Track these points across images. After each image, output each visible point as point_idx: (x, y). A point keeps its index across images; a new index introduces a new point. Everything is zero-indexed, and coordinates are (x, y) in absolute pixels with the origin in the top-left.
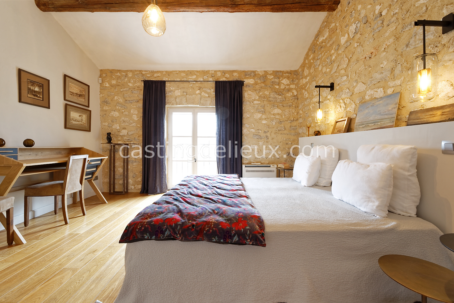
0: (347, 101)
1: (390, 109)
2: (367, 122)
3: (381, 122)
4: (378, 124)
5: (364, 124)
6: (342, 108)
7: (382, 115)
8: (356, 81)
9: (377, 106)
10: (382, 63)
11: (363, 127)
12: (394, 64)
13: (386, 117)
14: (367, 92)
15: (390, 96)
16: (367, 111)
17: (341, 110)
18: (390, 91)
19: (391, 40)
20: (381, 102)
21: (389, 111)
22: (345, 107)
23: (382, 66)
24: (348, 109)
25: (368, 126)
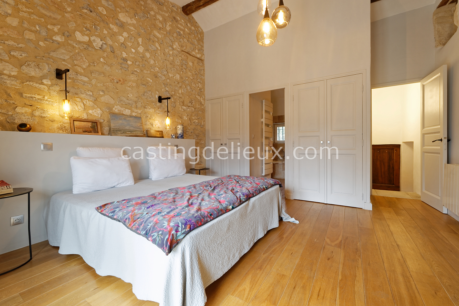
0: (86, 102)
1: (139, 125)
2: (124, 130)
3: (135, 132)
4: (133, 133)
5: (121, 131)
6: (80, 108)
7: (135, 128)
8: (103, 91)
9: (129, 120)
10: (128, 94)
11: (121, 133)
12: (137, 100)
13: (138, 129)
14: (116, 107)
15: (136, 117)
16: (121, 122)
17: (77, 108)
18: (134, 114)
19: (134, 84)
20: (131, 119)
21: (138, 126)
22: (84, 108)
23: (129, 95)
24: (90, 112)
25: (126, 133)
